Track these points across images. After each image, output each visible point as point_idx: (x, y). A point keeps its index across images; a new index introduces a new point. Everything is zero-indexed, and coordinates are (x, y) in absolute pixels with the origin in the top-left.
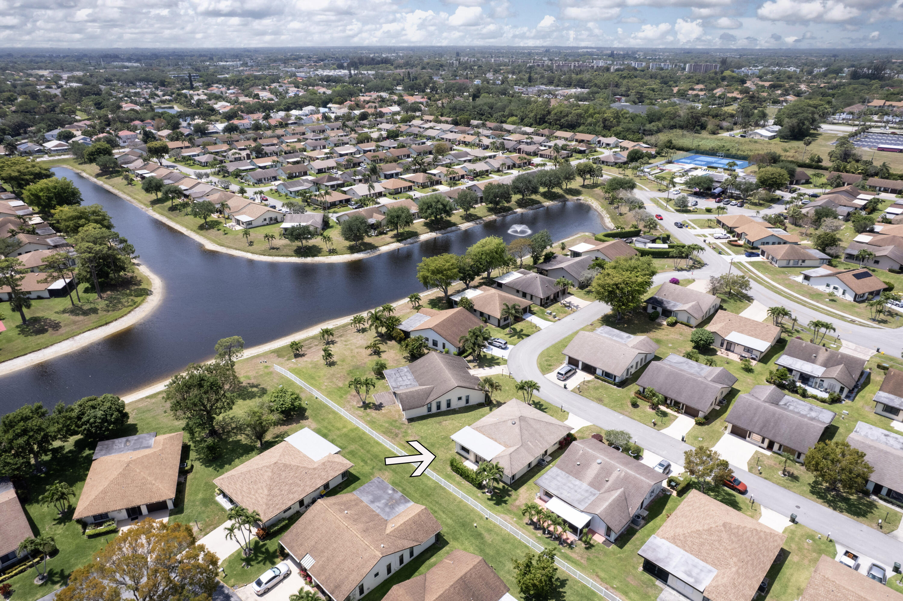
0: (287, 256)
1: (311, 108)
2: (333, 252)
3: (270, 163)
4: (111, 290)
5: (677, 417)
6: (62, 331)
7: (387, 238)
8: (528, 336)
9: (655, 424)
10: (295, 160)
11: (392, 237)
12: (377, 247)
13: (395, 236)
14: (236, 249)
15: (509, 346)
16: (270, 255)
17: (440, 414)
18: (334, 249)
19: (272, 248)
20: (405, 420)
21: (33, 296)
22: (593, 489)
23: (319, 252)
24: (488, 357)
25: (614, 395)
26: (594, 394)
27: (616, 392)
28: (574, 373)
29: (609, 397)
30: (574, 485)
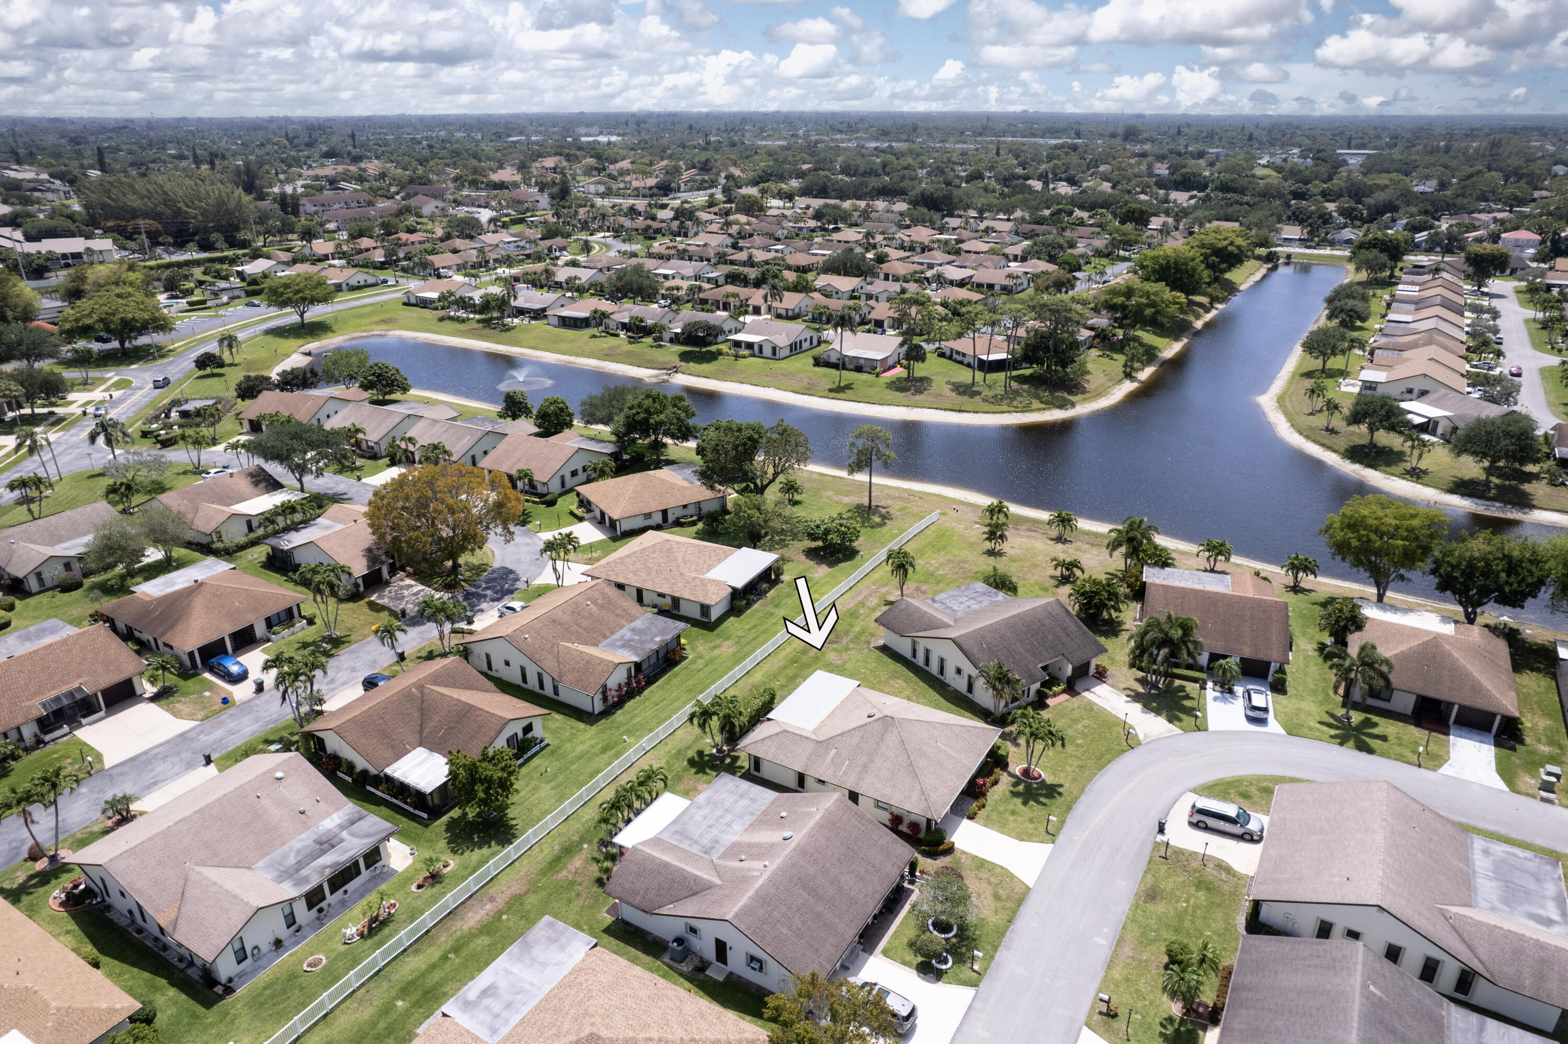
0: (1330, 448)
2: (1416, 475)
4: (1032, 386)
6: (918, 398)
8: (1364, 748)
9: (1109, 1014)
12: (1532, 507)
14: (1285, 412)
15: (1274, 726)
16: (1307, 437)
17: (922, 673)
18: (1425, 472)
19: (1327, 429)
20: (881, 642)
21: (966, 361)
22: (722, 850)
23: (1388, 464)
24: (1187, 703)
25: (1198, 922)
26: (1172, 882)
27: (1219, 925)
28: (1241, 838)
29: (1180, 916)
30: (729, 825)
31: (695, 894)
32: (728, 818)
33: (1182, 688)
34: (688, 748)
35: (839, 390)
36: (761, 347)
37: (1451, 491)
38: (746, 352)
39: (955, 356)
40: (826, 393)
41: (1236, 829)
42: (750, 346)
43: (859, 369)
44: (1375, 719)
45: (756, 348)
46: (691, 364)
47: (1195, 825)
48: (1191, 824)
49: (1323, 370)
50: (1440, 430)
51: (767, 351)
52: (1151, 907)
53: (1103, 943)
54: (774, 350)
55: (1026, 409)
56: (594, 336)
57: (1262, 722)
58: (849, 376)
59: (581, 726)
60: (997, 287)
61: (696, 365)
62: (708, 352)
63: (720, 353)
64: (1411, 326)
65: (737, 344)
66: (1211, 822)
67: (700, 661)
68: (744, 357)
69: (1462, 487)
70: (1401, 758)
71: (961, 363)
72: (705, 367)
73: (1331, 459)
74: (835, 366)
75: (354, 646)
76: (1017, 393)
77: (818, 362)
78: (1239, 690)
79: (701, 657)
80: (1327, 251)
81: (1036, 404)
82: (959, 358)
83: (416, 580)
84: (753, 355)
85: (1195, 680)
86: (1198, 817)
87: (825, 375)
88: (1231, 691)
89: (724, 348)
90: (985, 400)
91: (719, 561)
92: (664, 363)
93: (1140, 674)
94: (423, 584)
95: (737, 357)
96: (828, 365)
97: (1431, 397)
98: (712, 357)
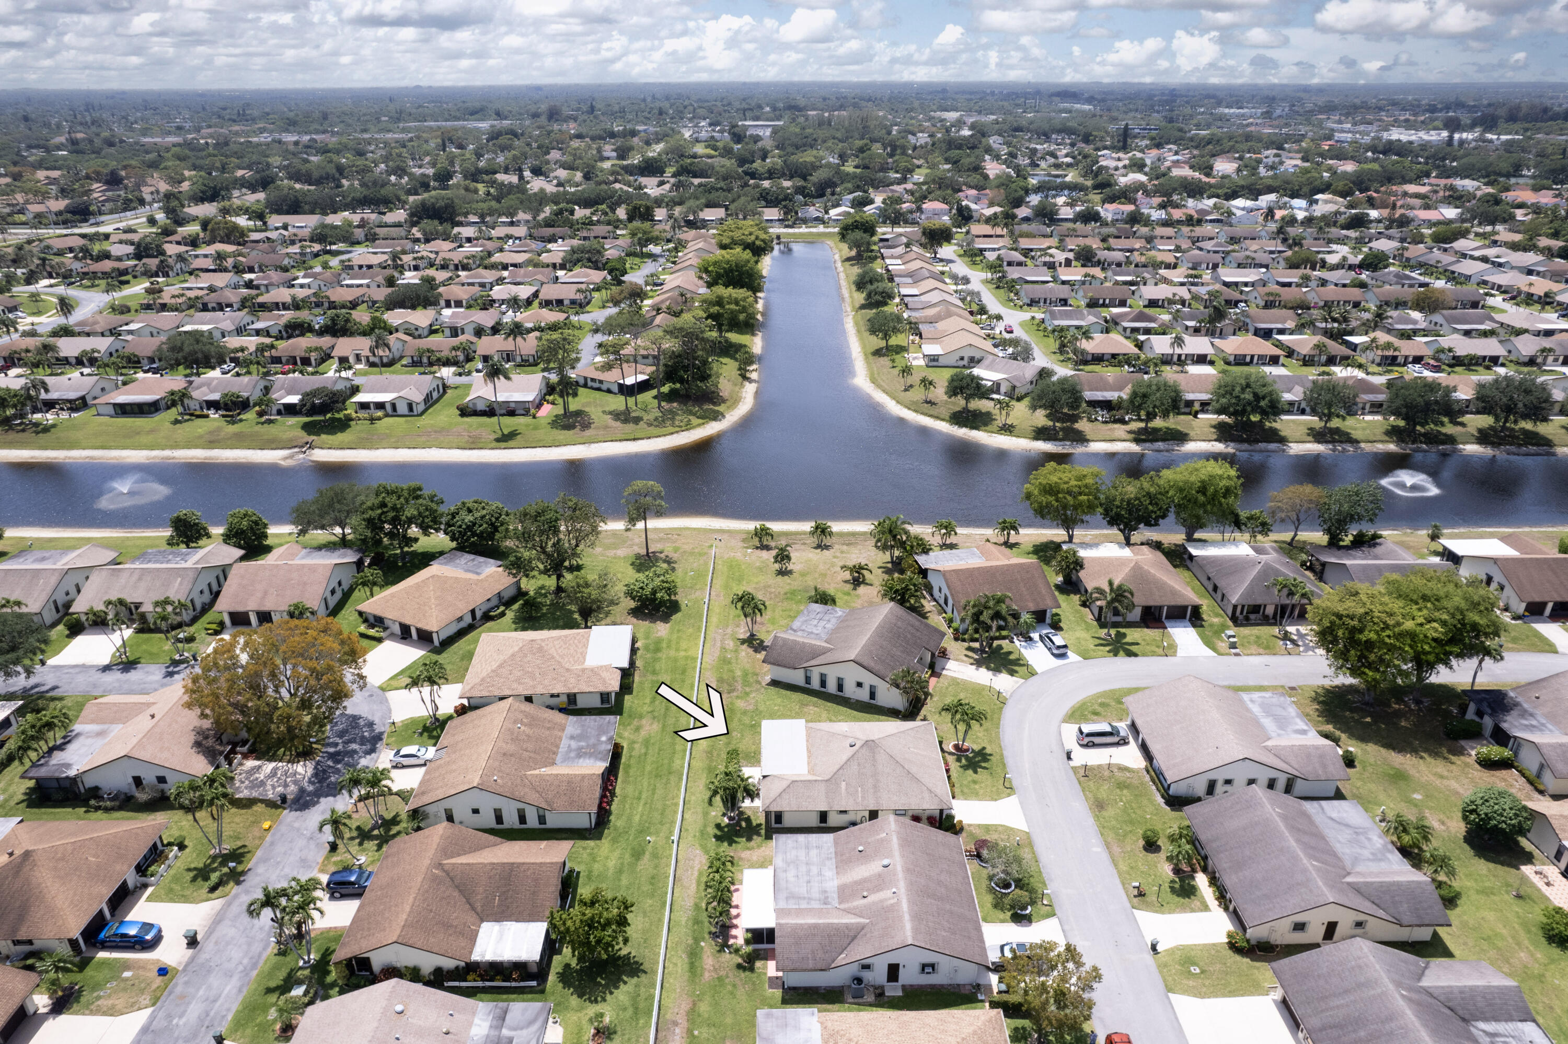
0: (937, 418)
1: (1272, 197)
2: (1007, 429)
3: (1079, 278)
4: (680, 403)
5: (1206, 908)
6: (588, 433)
7: (1120, 430)
8: (1131, 654)
9: (1141, 894)
10: (1129, 278)
11: (1130, 432)
12: (1088, 441)
13: (1140, 431)
14: (884, 391)
15: (1072, 656)
16: (916, 411)
17: (822, 695)
18: (1012, 426)
19: (927, 402)
20: (768, 679)
21: (604, 387)
22: (835, 896)
23: (986, 425)
24: (1012, 657)
25: (1139, 812)
26: (1104, 791)
27: (1150, 809)
28: (1117, 744)
29: (1125, 810)
30: (820, 874)
31: (854, 938)
32: (815, 870)
33: (1000, 647)
34: (705, 826)
35: (506, 439)
36: (394, 406)
37: (1036, 438)
38: (380, 413)
39: (590, 383)
40: (495, 444)
41: (1115, 739)
42: (380, 406)
43: (512, 413)
44: (1122, 630)
45: (389, 408)
46: (323, 436)
47: (1086, 746)
48: (1082, 746)
49: (887, 347)
50: (1003, 390)
51: (402, 408)
52: (1104, 813)
53: (1098, 849)
54: (410, 407)
55: (688, 427)
56: (176, 422)
57: (1062, 656)
58: (509, 423)
59: (591, 843)
60: (566, 302)
61: (330, 437)
62: (333, 420)
63: (349, 419)
64: (923, 298)
65: (364, 406)
66: (1097, 740)
67: (637, 746)
68: (379, 419)
69: (1041, 434)
70: (1154, 654)
71: (599, 389)
72: (340, 437)
73: (944, 427)
74: (483, 413)
75: (259, 853)
76: (673, 413)
77: (465, 412)
78: (1035, 636)
79: (634, 742)
80: (803, 230)
81: (695, 421)
82: (596, 385)
83: (258, 758)
84: (387, 415)
85: (1004, 638)
86: (1087, 740)
87: (481, 425)
88: (1031, 639)
89: (350, 411)
90: (650, 425)
91: (586, 646)
92: (291, 440)
93: (966, 644)
94: (270, 760)
95: (372, 420)
96: (475, 413)
97: (985, 362)
98: (343, 425)
